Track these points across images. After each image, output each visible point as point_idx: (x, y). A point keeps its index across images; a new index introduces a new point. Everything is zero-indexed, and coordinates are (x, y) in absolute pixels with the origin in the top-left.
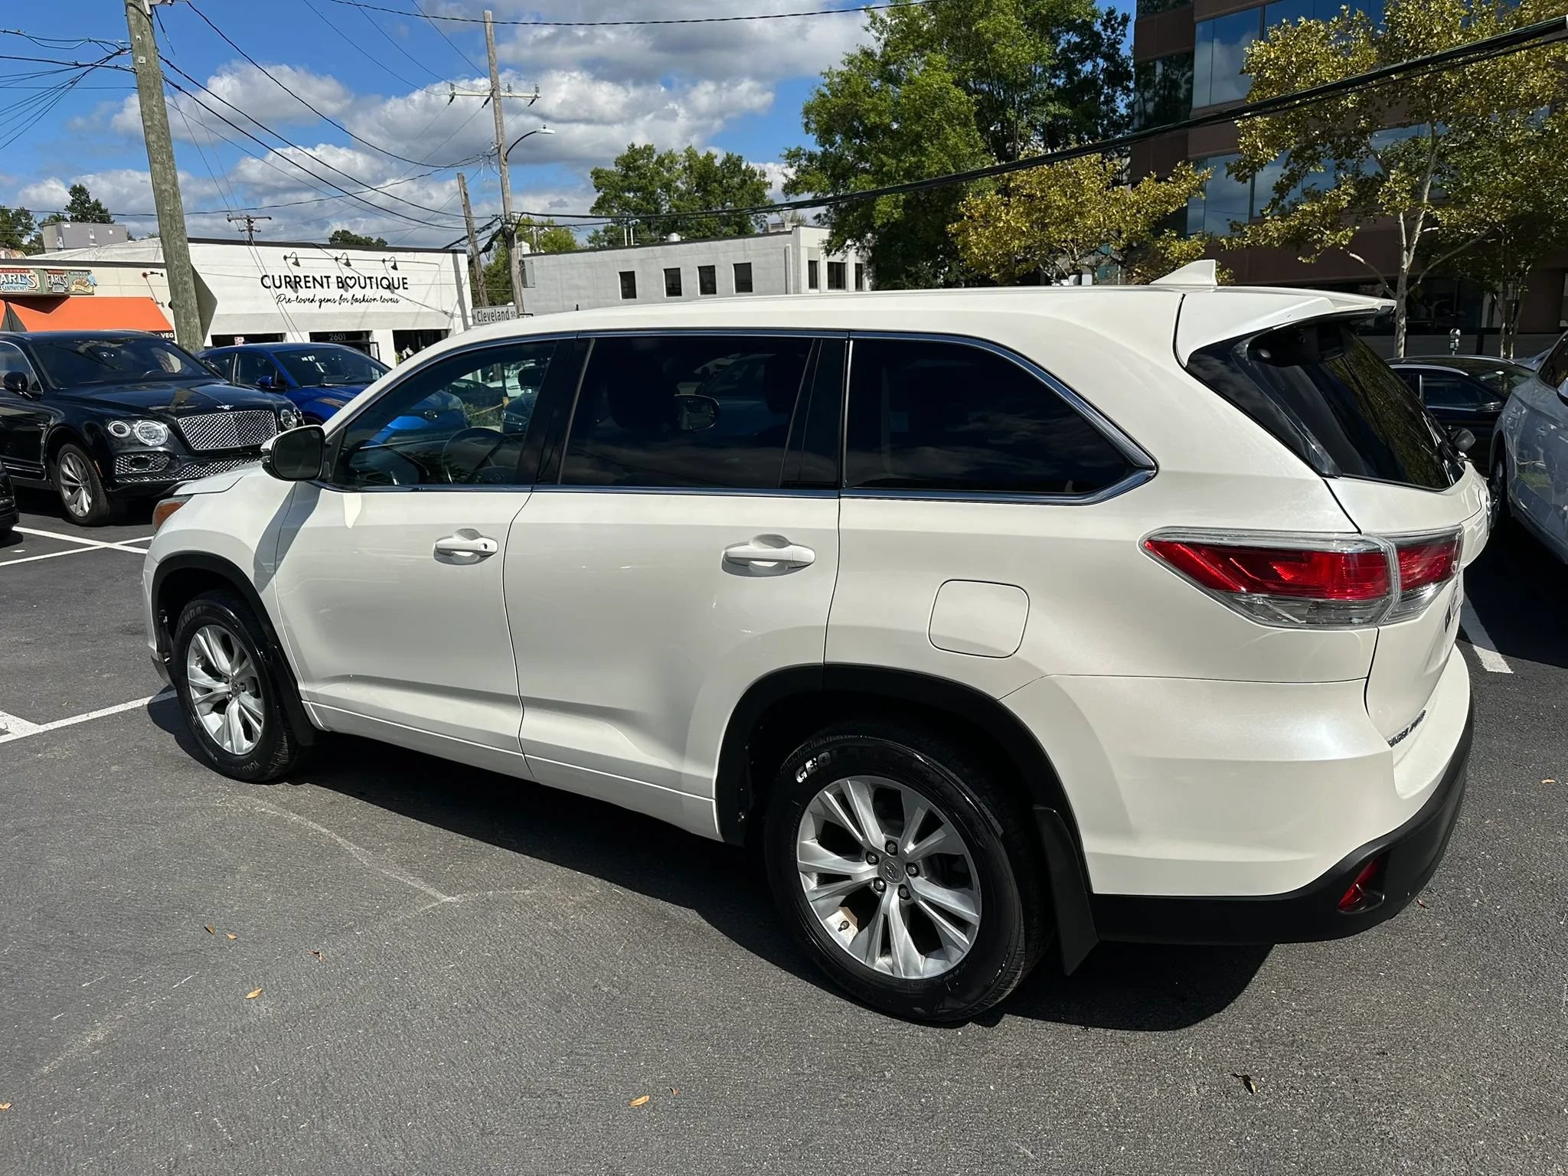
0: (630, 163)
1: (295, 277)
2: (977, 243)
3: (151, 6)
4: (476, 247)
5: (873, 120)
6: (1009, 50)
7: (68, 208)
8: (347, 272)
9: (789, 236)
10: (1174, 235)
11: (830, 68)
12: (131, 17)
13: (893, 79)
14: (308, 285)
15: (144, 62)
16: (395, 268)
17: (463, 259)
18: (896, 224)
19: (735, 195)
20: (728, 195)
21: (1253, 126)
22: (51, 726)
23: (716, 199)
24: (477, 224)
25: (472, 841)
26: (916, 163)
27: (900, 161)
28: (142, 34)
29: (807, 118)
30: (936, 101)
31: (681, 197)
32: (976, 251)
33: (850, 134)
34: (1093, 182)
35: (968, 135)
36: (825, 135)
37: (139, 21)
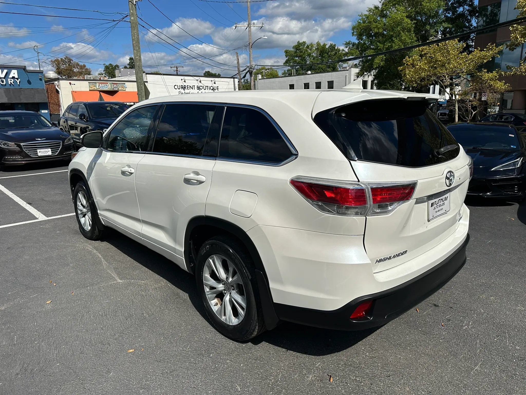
0: (298, 48)
1: (184, 86)
2: (409, 74)
3: (136, 2)
4: (240, 76)
5: (376, 31)
6: (428, 4)
7: (128, 64)
8: (200, 84)
9: (347, 71)
10: (486, 71)
11: (362, 13)
12: (130, 5)
13: (385, 16)
14: (188, 88)
15: (133, 19)
16: (215, 83)
17: (237, 80)
18: (382, 67)
19: (332, 58)
20: (330, 57)
21: (517, 29)
22: (50, 218)
23: (326, 59)
24: (242, 69)
25: (138, 264)
26: (391, 46)
27: (385, 45)
28: (133, 11)
29: (353, 31)
30: (399, 23)
31: (314, 59)
32: (408, 77)
33: (369, 36)
34: (454, 51)
35: (410, 35)
36: (360, 36)
37: (132, 6)
